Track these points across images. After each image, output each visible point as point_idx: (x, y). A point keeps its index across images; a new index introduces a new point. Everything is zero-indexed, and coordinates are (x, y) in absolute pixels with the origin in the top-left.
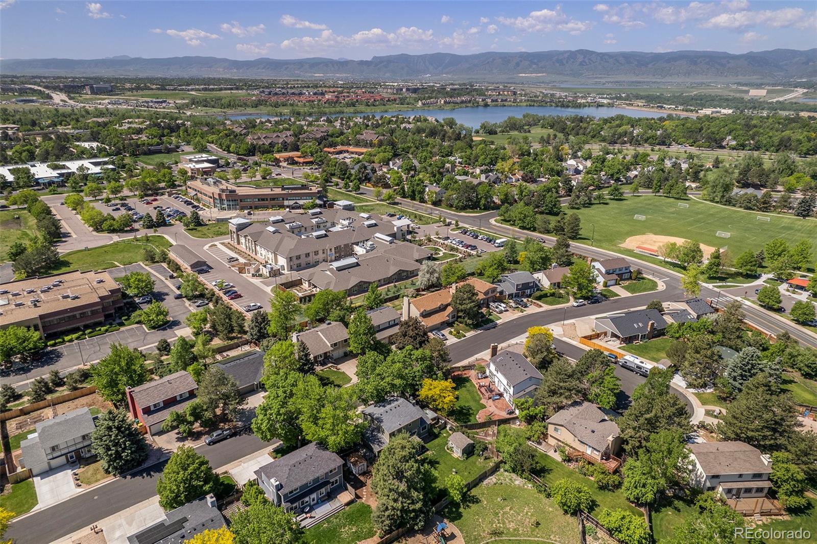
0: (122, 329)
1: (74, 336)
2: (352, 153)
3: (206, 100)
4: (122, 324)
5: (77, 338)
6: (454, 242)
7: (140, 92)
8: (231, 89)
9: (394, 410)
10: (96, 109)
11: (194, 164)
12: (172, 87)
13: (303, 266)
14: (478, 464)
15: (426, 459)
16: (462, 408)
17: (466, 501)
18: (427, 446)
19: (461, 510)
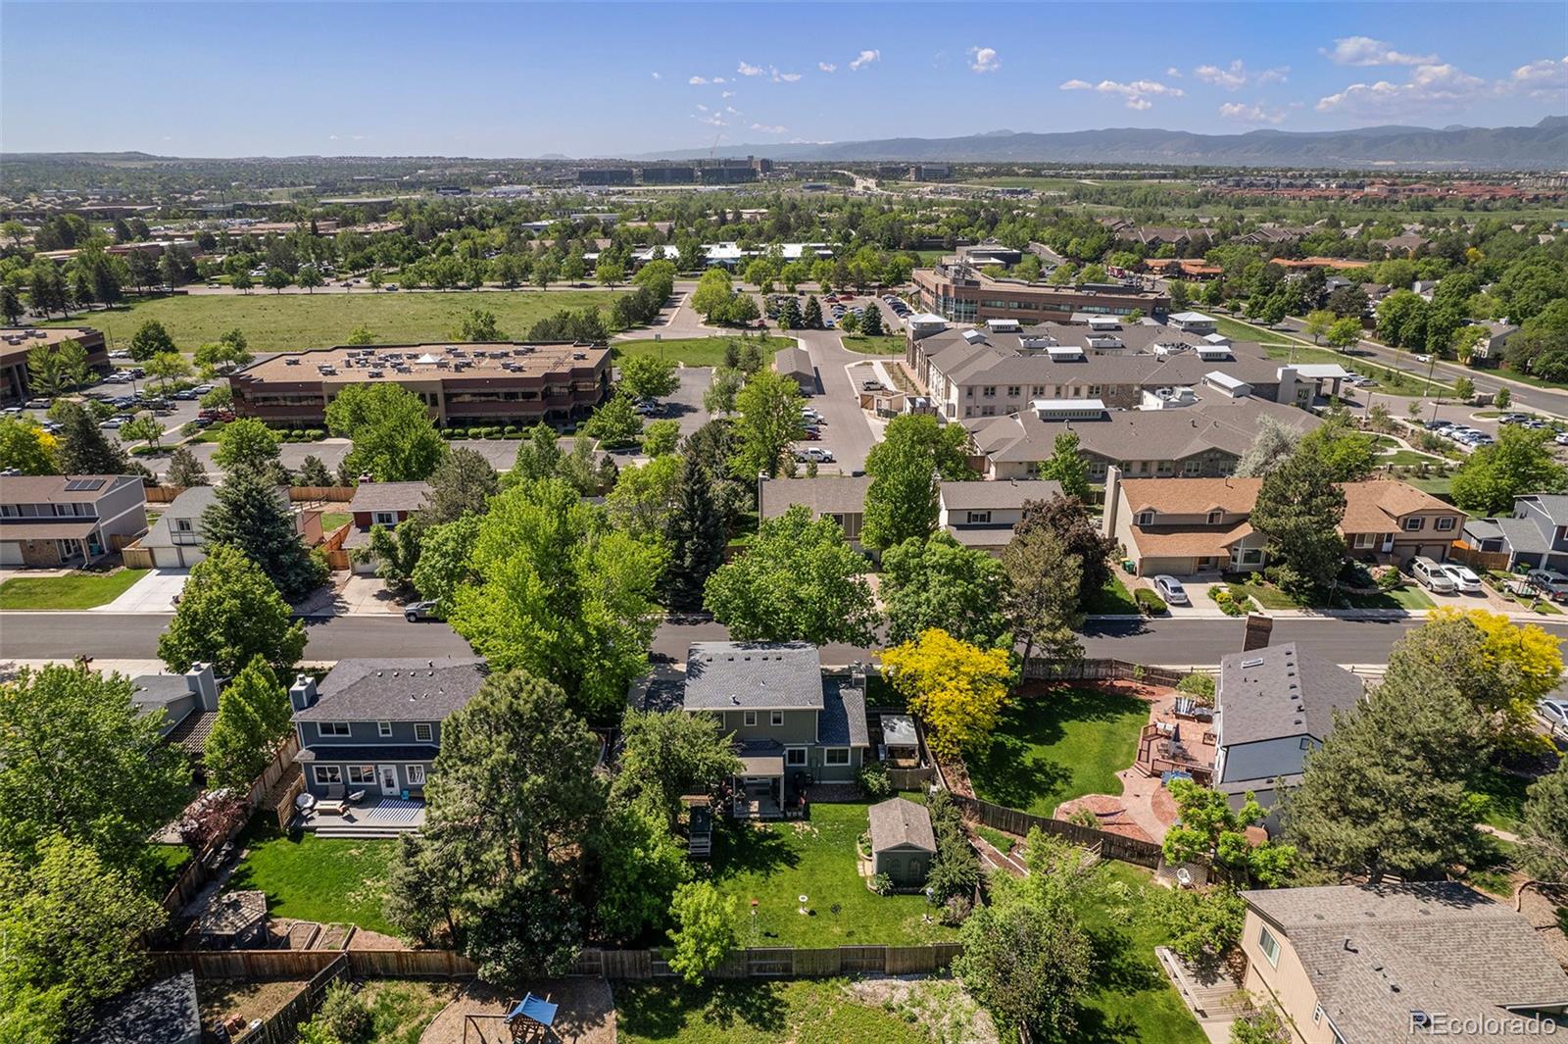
1: (484, 430)
3: (1102, 192)
4: (570, 431)
5: (488, 435)
8: (1163, 177)
9: (757, 663)
12: (1052, 172)
13: (998, 414)
14: (907, 926)
15: (773, 836)
16: (1039, 766)
17: (741, 1002)
18: (816, 808)
19: (694, 1017)
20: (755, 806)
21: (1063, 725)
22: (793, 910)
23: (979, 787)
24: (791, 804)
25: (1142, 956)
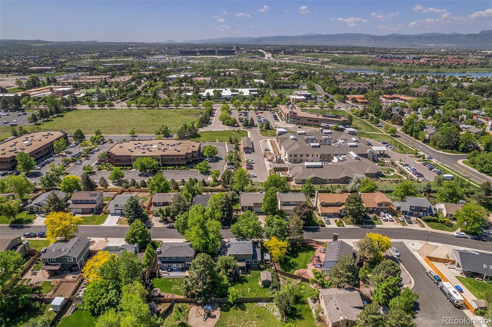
0: (191, 170)
1: (171, 167)
2: (402, 100)
3: (340, 60)
4: (192, 168)
5: (172, 169)
6: (409, 169)
7: (308, 54)
8: (360, 54)
9: (241, 244)
10: (280, 62)
11: (297, 96)
12: (326, 51)
13: (297, 161)
14: (266, 294)
15: (244, 277)
16: (293, 263)
17: (239, 306)
18: (251, 272)
19: (232, 309)
20: (240, 271)
21: (299, 254)
22: (247, 291)
23: (281, 267)
24: (247, 271)
25: (305, 299)
